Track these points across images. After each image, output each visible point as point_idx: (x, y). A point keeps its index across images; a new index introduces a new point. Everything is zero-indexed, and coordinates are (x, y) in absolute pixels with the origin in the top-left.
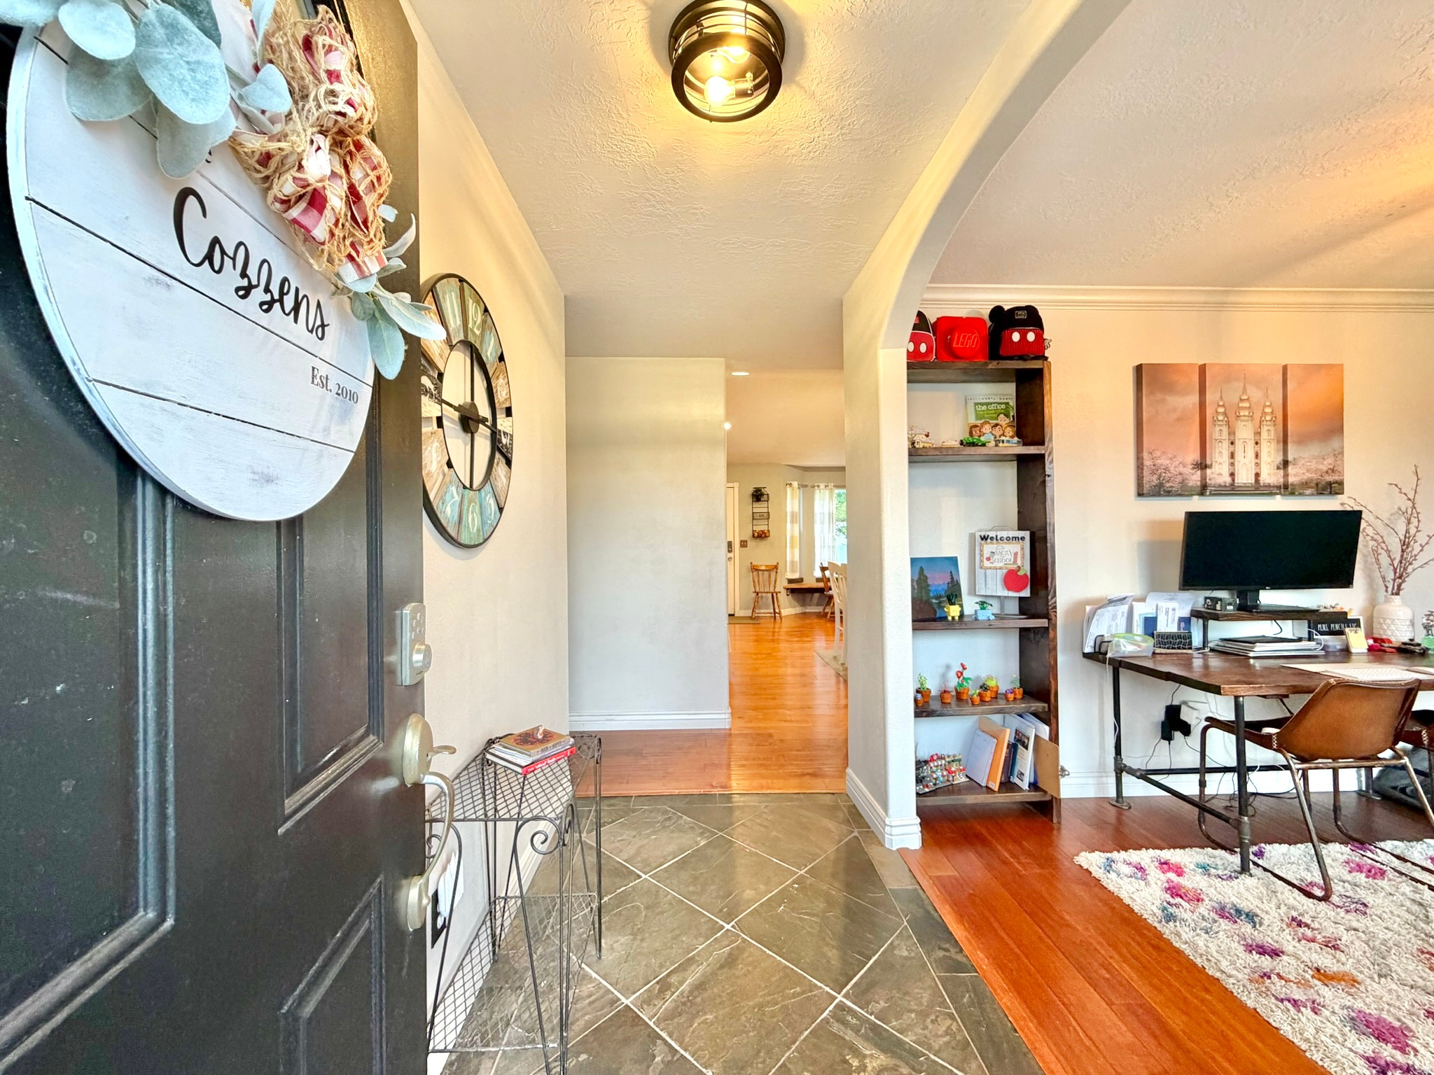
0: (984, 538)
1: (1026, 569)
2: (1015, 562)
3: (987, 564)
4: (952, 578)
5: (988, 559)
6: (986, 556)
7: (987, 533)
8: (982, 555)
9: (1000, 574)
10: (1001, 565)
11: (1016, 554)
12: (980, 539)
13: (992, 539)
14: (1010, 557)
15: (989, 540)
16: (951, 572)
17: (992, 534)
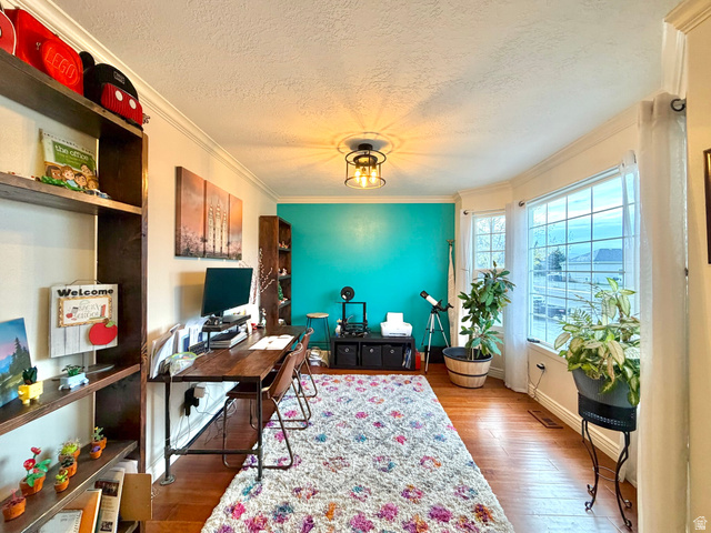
0: (64, 293)
1: (114, 321)
2: (103, 314)
3: (67, 321)
4: (19, 347)
5: (69, 316)
6: (66, 313)
7: (68, 288)
8: (60, 312)
9: (84, 329)
10: (85, 320)
11: (104, 307)
12: (57, 295)
13: (74, 293)
14: (96, 311)
15: (70, 295)
16: (17, 340)
17: (75, 288)
